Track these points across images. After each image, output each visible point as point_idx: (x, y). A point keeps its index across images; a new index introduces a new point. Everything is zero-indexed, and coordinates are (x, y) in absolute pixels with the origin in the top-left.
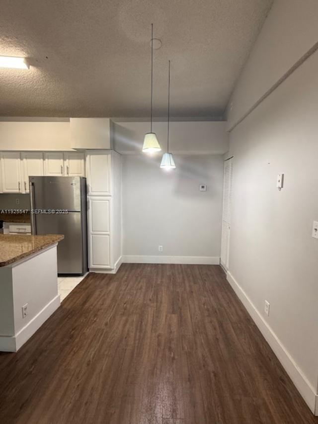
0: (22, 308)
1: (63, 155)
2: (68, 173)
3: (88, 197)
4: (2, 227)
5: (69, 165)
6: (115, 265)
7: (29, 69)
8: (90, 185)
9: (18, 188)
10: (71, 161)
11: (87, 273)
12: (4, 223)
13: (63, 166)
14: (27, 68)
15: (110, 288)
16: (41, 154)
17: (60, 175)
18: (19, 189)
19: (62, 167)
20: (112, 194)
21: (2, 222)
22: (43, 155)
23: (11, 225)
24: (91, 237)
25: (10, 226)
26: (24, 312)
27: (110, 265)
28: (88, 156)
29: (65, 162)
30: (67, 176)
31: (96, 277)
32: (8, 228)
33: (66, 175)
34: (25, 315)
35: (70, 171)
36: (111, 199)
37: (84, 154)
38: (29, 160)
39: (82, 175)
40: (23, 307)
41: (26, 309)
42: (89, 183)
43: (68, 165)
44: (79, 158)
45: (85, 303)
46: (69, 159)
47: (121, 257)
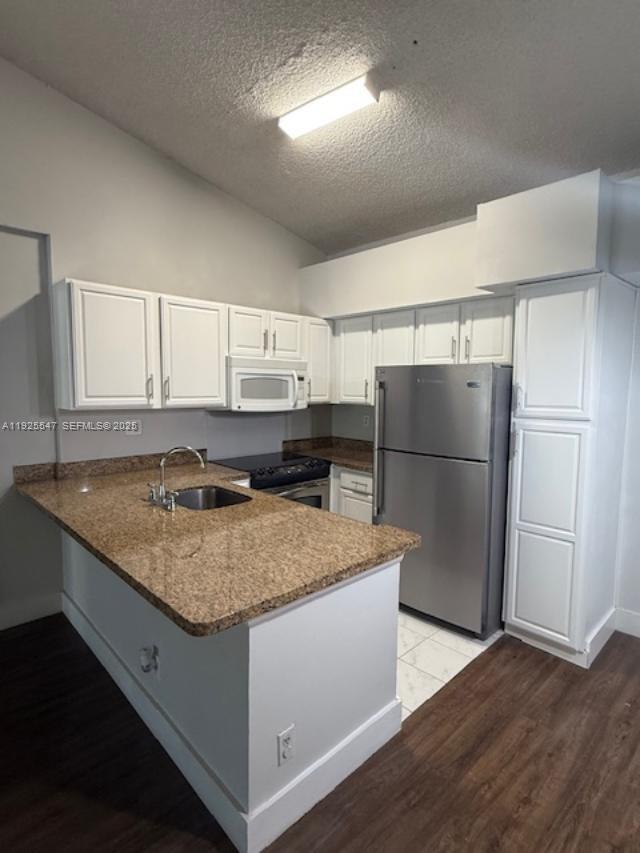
0: (278, 738)
1: (460, 310)
2: (467, 356)
3: (513, 420)
4: (329, 473)
5: (472, 334)
6: (589, 640)
7: (378, 100)
8: (523, 388)
9: (364, 393)
10: (477, 323)
11: (498, 635)
12: (332, 466)
13: (456, 339)
14: (373, 100)
15: (562, 729)
16: (411, 314)
17: (449, 361)
18: (366, 396)
19: (454, 341)
20: (591, 415)
21: (330, 463)
22: (415, 315)
23: (344, 471)
24: (517, 535)
25: (342, 475)
26: (282, 748)
27: (569, 637)
28: (523, 303)
29: (462, 327)
30: (465, 362)
31: (524, 657)
32: (339, 477)
33: (463, 361)
34: (286, 757)
35: (475, 350)
36: (588, 429)
37: (514, 300)
38: (387, 332)
39: (504, 359)
40: (280, 735)
41: (286, 741)
42: (519, 379)
43: (468, 333)
44: (499, 313)
45: (467, 758)
46: (473, 319)
47: (613, 610)
